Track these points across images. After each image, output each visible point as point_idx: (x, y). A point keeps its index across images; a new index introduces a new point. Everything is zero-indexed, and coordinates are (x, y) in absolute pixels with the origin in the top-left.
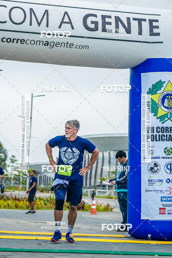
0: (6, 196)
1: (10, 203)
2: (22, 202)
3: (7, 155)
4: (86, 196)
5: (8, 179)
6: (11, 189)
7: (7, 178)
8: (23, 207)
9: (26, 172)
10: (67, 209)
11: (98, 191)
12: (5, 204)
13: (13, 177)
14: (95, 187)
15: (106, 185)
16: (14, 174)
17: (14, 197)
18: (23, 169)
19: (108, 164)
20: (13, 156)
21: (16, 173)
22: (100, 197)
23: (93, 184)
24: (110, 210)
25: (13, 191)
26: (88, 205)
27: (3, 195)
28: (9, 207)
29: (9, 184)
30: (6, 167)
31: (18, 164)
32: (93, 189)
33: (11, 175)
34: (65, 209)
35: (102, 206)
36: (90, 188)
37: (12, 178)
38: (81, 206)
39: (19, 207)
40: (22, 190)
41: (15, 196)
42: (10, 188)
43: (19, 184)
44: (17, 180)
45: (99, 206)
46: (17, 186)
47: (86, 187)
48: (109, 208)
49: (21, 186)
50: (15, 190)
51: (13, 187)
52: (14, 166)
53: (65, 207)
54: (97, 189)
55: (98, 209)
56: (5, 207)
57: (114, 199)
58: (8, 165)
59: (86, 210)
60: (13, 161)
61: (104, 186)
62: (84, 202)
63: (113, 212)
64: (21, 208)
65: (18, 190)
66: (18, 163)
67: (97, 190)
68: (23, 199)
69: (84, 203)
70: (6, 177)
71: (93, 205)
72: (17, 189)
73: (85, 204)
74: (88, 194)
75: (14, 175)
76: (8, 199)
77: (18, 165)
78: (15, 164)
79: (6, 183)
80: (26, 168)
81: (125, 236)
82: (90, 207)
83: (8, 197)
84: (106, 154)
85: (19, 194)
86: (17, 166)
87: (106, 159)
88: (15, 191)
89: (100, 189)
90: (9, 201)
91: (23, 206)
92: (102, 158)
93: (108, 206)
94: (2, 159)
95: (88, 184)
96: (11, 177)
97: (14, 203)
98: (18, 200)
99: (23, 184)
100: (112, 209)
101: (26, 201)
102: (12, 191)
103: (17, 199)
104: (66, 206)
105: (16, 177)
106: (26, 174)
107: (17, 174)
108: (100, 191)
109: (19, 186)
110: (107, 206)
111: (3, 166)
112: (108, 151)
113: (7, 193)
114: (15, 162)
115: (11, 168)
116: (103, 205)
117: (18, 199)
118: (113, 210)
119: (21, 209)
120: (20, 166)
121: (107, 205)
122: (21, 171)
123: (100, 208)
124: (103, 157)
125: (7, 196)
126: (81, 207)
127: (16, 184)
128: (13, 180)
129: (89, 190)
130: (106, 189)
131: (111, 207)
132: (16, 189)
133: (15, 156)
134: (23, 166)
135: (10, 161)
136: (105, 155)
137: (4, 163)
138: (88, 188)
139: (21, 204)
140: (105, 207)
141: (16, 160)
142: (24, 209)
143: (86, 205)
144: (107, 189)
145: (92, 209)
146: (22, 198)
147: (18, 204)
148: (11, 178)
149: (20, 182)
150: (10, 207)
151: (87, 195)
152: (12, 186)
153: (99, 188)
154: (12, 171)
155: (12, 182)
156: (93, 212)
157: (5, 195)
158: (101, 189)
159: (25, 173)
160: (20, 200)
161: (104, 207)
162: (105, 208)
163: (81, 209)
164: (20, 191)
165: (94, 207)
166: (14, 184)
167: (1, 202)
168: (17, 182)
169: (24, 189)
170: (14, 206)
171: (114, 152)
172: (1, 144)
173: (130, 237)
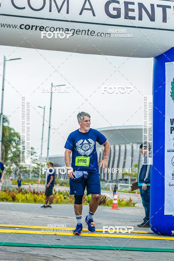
0: (24, 189)
1: (28, 197)
2: (40, 196)
4: (108, 190)
5: (27, 172)
6: (30, 182)
7: (25, 170)
10: (87, 203)
11: (120, 185)
12: (23, 198)
13: (31, 169)
14: (117, 181)
15: (129, 179)
16: (32, 167)
17: (32, 190)
18: (42, 162)
19: (131, 157)
20: (32, 148)
21: (35, 165)
22: (123, 192)
23: (114, 178)
24: (133, 205)
25: (32, 184)
26: (110, 200)
27: (21, 188)
28: (27, 200)
29: (28, 177)
31: (37, 156)
32: (115, 183)
33: (30, 168)
34: (86, 203)
35: (124, 200)
36: (112, 182)
37: (31, 171)
38: (102, 200)
39: (37, 201)
40: (41, 184)
41: (34, 190)
42: (29, 181)
43: (38, 177)
44: (36, 173)
45: (121, 200)
46: (36, 179)
47: (108, 181)
48: (131, 203)
49: (40, 179)
50: (34, 183)
51: (32, 180)
52: (33, 158)
53: (86, 202)
54: (119, 183)
55: (120, 204)
56: (23, 201)
57: (136, 193)
59: (108, 205)
61: (126, 180)
62: (105, 196)
63: (136, 207)
64: (40, 201)
65: (37, 183)
66: (36, 156)
67: (119, 184)
68: (42, 193)
69: (105, 198)
70: (24, 169)
71: (115, 199)
72: (36, 182)
73: (106, 199)
74: (110, 188)
76: (27, 193)
77: (37, 158)
78: (33, 156)
79: (24, 176)
80: (46, 161)
81: (147, 232)
82: (111, 202)
83: (27, 190)
84: (129, 147)
85: (38, 188)
86: (36, 158)
87: (129, 151)
88: (33, 184)
89: (122, 183)
90: (28, 194)
91: (42, 200)
92: (124, 151)
93: (130, 200)
95: (110, 177)
96: (30, 169)
97: (32, 196)
98: (36, 194)
100: (134, 204)
102: (30, 184)
103: (36, 192)
104: (87, 201)
105: (35, 170)
107: (36, 167)
108: (122, 185)
109: (38, 179)
110: (129, 201)
112: (131, 144)
113: (25, 186)
114: (34, 154)
116: (125, 200)
117: (37, 193)
118: (136, 205)
119: (40, 202)
120: (39, 158)
121: (129, 200)
122: (40, 163)
123: (122, 202)
124: (126, 150)
125: (25, 190)
127: (35, 177)
128: (32, 173)
129: (111, 184)
130: (128, 183)
132: (35, 182)
133: (34, 148)
134: (42, 159)
136: (127, 148)
138: (110, 182)
139: (39, 198)
141: (35, 153)
142: (42, 203)
143: (108, 200)
144: (130, 183)
145: (114, 204)
146: (40, 192)
147: (37, 198)
148: (29, 171)
149: (38, 174)
150: (28, 201)
152: (31, 179)
153: (121, 181)
155: (31, 175)
156: (115, 207)
157: (23, 189)
158: (123, 183)
159: (44, 166)
160: (39, 194)
161: (126, 202)
163: (103, 203)
164: (39, 185)
165: (116, 202)
166: (33, 177)
167: (19, 196)
168: (36, 175)
169: (43, 183)
170: (33, 200)
171: (137, 145)
172: (19, 135)
173: (153, 233)
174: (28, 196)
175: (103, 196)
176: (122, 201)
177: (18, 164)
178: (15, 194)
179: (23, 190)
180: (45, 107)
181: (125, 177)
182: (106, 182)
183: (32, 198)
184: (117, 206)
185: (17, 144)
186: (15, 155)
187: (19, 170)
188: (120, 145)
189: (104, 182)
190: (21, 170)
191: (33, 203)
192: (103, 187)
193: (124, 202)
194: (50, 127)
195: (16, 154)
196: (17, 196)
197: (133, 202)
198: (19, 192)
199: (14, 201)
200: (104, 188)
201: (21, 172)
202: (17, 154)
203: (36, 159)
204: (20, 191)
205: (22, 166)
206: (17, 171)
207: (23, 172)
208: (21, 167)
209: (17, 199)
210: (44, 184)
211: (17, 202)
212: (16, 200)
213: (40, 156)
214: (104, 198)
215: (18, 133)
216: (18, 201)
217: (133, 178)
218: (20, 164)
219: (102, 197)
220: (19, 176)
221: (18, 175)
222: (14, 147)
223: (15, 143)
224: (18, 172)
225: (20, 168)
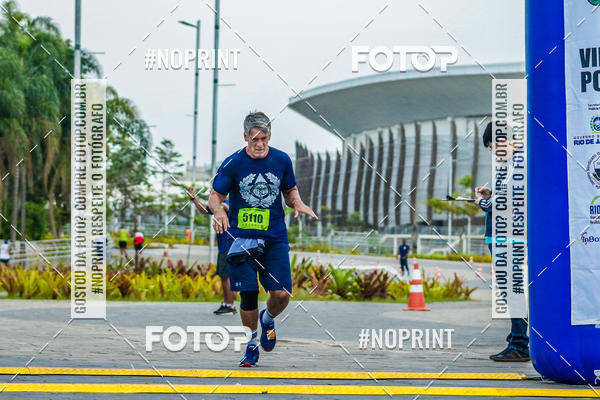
0: (151, 261)
1: (165, 285)
2: (200, 279)
3: (149, 140)
4: (387, 256)
5: (153, 211)
6: (165, 240)
7: (150, 206)
8: (204, 293)
9: (206, 189)
10: (334, 295)
11: (422, 240)
12: (152, 287)
13: (167, 203)
14: (415, 227)
15: (447, 221)
16: (170, 196)
17: (175, 264)
18: (197, 180)
19: (451, 158)
20: (166, 143)
21: (178, 191)
22: (431, 258)
23: (405, 219)
24: (463, 295)
25: (171, 247)
26: (398, 282)
27: (142, 259)
28: (162, 294)
29: (157, 225)
30: (147, 176)
31: (182, 165)
32: (408, 233)
33: (162, 199)
34: (329, 296)
35: (438, 284)
36: (399, 232)
37: (167, 209)
38: (376, 286)
39: (192, 295)
40: (197, 243)
41: (180, 263)
42: (161, 238)
43: (187, 224)
44: (181, 213)
45: (430, 283)
46: (180, 230)
47: (386, 229)
48: (459, 290)
50: (175, 243)
51: (170, 234)
52: (171, 171)
53: (330, 291)
54: (420, 232)
55: (428, 296)
56: (151, 296)
57: (471, 261)
58: (152, 169)
59: (393, 298)
60: (166, 158)
61: (440, 224)
62: (385, 273)
63: (473, 301)
64: (201, 296)
65: (185, 243)
66: (180, 163)
67: (421, 236)
68: (204, 272)
69: (386, 277)
70: (147, 204)
71: (414, 283)
72: (183, 240)
73: (389, 280)
74: (392, 248)
75: (170, 200)
76: (160, 272)
77: (183, 170)
78: (172, 164)
79: (146, 222)
80: (207, 176)
81: (524, 376)
82: (403, 290)
83: (158, 264)
84: (443, 129)
85: (188, 256)
86: (179, 170)
87: (444, 142)
88: (174, 246)
89: (427, 233)
90: (164, 276)
91: (205, 291)
92: (430, 140)
93: (457, 282)
94: (134, 150)
95: (392, 217)
96: (163, 203)
97: (178, 281)
98: (189, 273)
99: (197, 223)
100: (468, 294)
101: (212, 277)
102: (167, 246)
103: (187, 270)
104: (333, 288)
105: (177, 204)
106: (207, 193)
107: (182, 196)
108: (428, 240)
109: (188, 231)
110: (453, 285)
111: (137, 172)
112: (449, 119)
113: (153, 254)
114: (174, 159)
115: (160, 177)
116: (442, 282)
117: (190, 271)
118: (473, 296)
119: (199, 299)
120: (188, 170)
121: (452, 280)
122: (193, 185)
123: (434, 289)
124: (435, 137)
125: (154, 263)
126: (376, 290)
127: (179, 224)
128: (169, 214)
129: (396, 237)
130: (446, 233)
131: (467, 288)
132: (179, 239)
133: (173, 142)
134: (197, 172)
135: (156, 156)
136: (439, 133)
137: (139, 163)
138: (392, 231)
139: (198, 284)
140: (447, 287)
141: (175, 155)
142: (207, 300)
143: (392, 283)
144: (450, 233)
145: (410, 295)
146: (199, 268)
147: (190, 285)
148: (162, 207)
149: (189, 218)
150: (165, 296)
151: (392, 252)
152: (166, 232)
153: (425, 229)
154: (163, 186)
155: (167, 220)
156: (414, 303)
157: (148, 261)
158: (432, 233)
159: (204, 191)
160: (196, 274)
161: (445, 288)
162: (448, 290)
163: (378, 293)
164: (193, 247)
165: (418, 289)
166: (172, 226)
167: (140, 282)
168: (182, 219)
169: (202, 241)
170: (179, 291)
171: (468, 122)
172: (131, 106)
173: (539, 379)
174: (166, 280)
175: (379, 273)
176: (432, 286)
177: (129, 189)
178: (127, 277)
179: (147, 265)
180: (199, 22)
181: (437, 217)
182: (382, 230)
183: (177, 287)
184: (421, 300)
185: (124, 133)
186: (119, 164)
187: (132, 206)
188: (419, 123)
189: (377, 232)
190: (139, 206)
191: (179, 301)
192: (375, 248)
193: (439, 288)
194: (216, 81)
195: (121, 161)
196: (133, 281)
197: (464, 286)
198: (138, 271)
199: (126, 298)
200: (378, 250)
201: (137, 211)
202: (124, 162)
203: (180, 174)
204: (140, 267)
205: (141, 196)
206: (127, 210)
207: (143, 213)
208: (138, 196)
209: (133, 291)
210: (207, 241)
211: (135, 301)
212: (132, 295)
213: (191, 164)
214: (382, 278)
215: (127, 101)
216: (138, 297)
217: (461, 217)
218: (133, 190)
219: (375, 277)
220: (133, 224)
221: (131, 221)
222: (116, 140)
223: (120, 130)
224: (129, 213)
225: (134, 201)
